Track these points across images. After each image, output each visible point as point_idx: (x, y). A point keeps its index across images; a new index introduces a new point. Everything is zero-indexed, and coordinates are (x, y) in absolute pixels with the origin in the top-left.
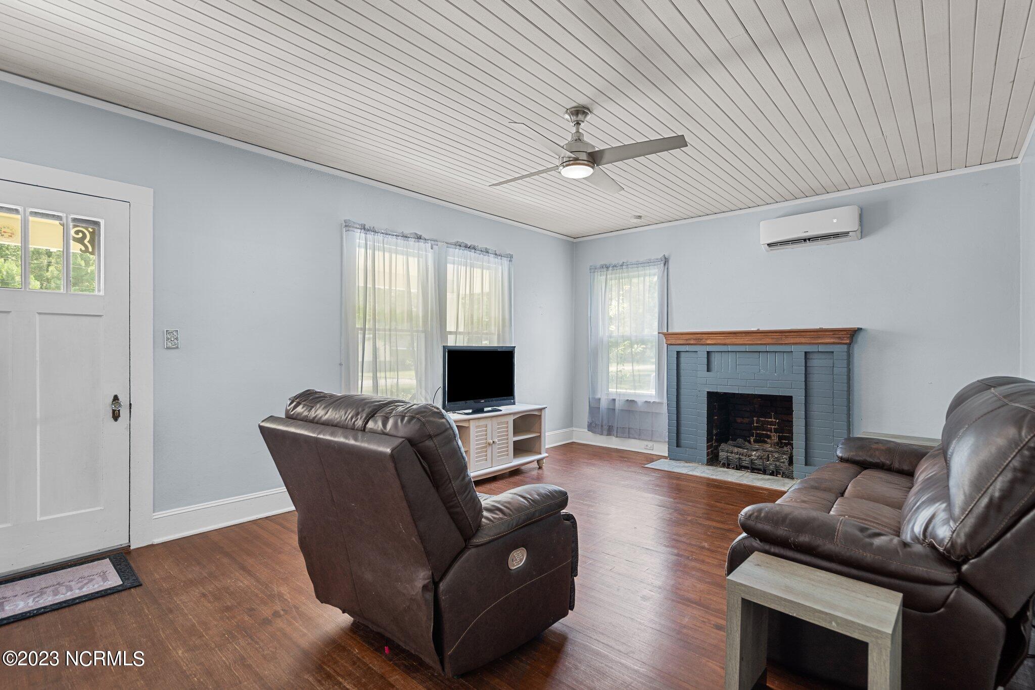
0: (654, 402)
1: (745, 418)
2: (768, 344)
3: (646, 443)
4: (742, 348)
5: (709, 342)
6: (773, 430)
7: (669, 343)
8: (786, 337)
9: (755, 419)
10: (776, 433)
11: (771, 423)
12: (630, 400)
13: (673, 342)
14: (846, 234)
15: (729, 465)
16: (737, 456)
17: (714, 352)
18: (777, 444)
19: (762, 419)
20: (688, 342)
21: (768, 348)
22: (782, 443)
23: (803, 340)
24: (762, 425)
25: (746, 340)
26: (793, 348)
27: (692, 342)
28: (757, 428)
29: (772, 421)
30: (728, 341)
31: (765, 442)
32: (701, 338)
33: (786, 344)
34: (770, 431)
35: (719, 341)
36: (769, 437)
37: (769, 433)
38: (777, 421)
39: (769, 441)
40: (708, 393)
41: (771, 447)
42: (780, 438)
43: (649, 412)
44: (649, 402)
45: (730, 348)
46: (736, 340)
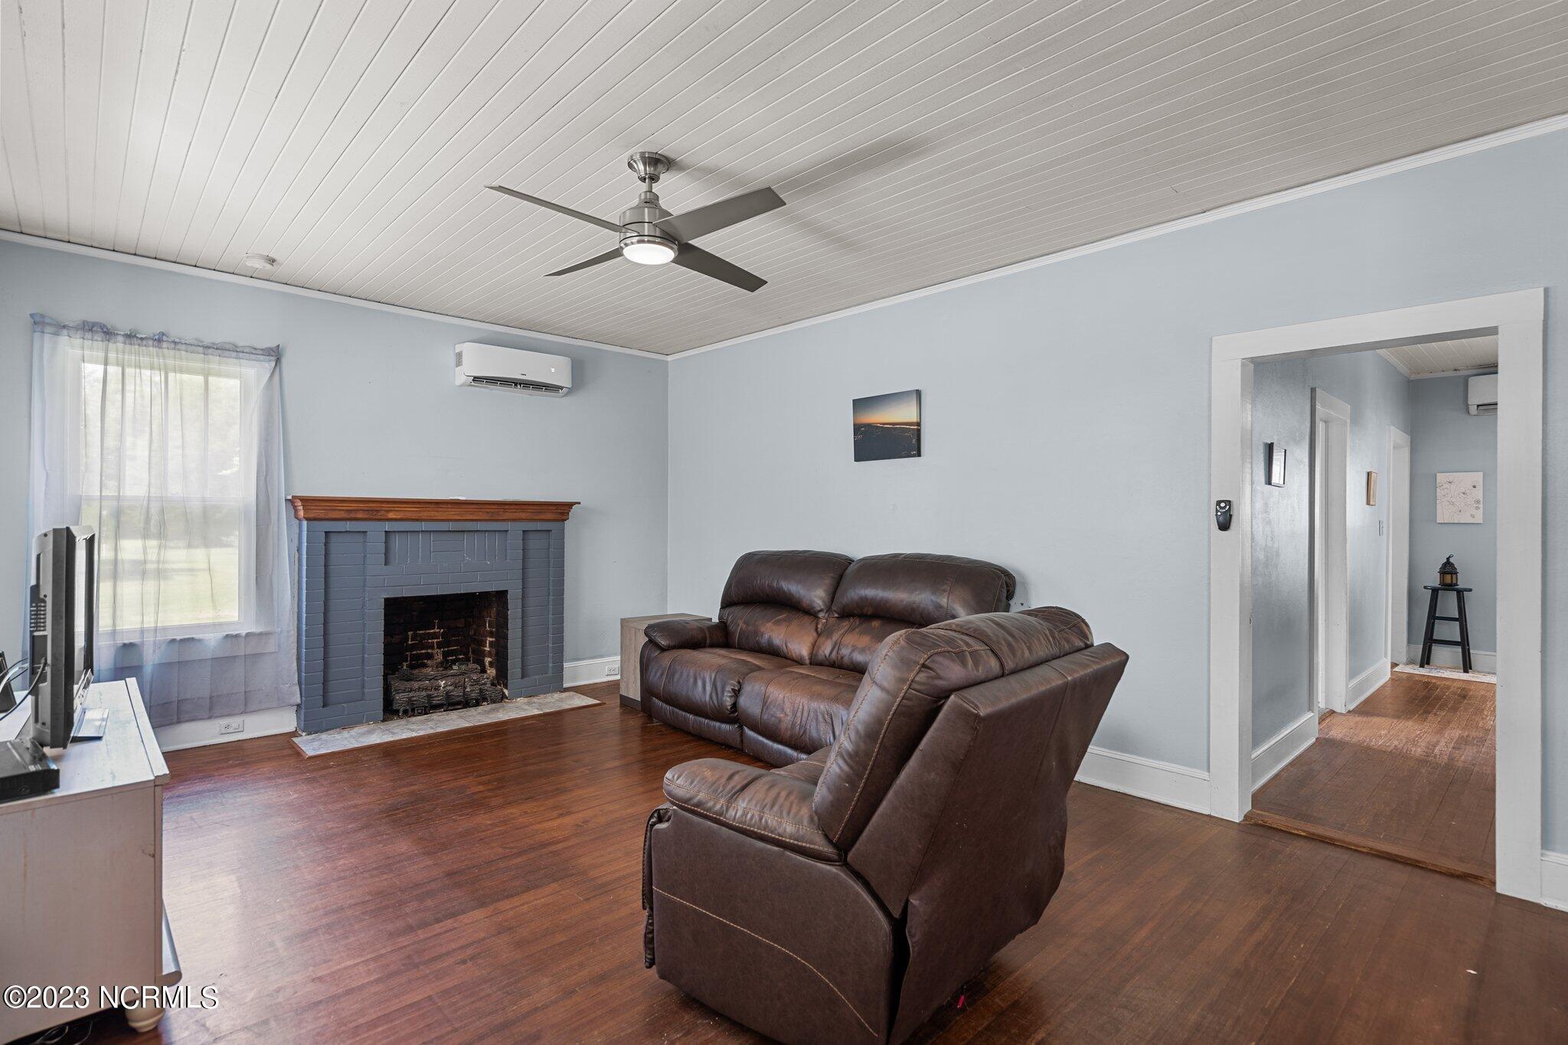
0: (248, 635)
1: (395, 635)
2: (480, 520)
3: (224, 722)
4: (444, 526)
5: (391, 515)
6: (435, 645)
7: (311, 515)
8: (505, 511)
9: (410, 633)
10: (440, 648)
11: (434, 636)
12: (182, 641)
13: (321, 514)
14: (559, 388)
15: (413, 710)
16: (424, 693)
17: (395, 532)
18: (442, 663)
19: (421, 632)
20: (352, 515)
21: (479, 526)
22: (447, 661)
23: (523, 515)
24: (420, 641)
25: (453, 513)
26: (508, 526)
27: (360, 515)
28: (413, 647)
29: (435, 633)
30: (424, 515)
31: (425, 666)
32: (378, 509)
33: (504, 520)
34: (432, 647)
35: (409, 515)
36: (430, 657)
37: (429, 651)
38: (442, 630)
39: (429, 662)
40: (387, 600)
41: (432, 671)
42: (445, 655)
43: (235, 657)
44: (237, 636)
45: (424, 526)
46: (436, 513)
